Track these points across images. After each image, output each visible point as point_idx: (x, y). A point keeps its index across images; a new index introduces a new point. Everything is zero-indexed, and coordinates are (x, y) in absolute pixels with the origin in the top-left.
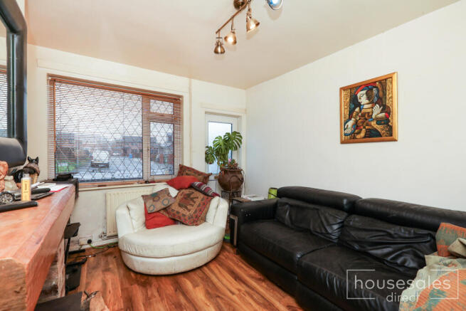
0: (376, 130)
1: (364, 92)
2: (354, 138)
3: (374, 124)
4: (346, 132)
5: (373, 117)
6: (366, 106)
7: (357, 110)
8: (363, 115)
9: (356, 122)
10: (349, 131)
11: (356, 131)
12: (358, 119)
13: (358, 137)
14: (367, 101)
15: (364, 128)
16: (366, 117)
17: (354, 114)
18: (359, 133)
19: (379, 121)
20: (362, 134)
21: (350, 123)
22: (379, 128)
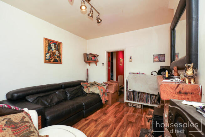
0: (57, 59)
1: (54, 44)
2: (50, 61)
3: (56, 57)
4: (46, 58)
5: (56, 55)
6: (54, 50)
7: (51, 50)
8: (53, 53)
9: (51, 55)
10: (47, 58)
11: (51, 59)
12: (51, 54)
13: (51, 61)
14: (54, 48)
15: (53, 58)
16: (54, 54)
17: (50, 52)
18: (51, 60)
19: (58, 57)
20: (53, 60)
21: (48, 55)
22: (58, 59)
